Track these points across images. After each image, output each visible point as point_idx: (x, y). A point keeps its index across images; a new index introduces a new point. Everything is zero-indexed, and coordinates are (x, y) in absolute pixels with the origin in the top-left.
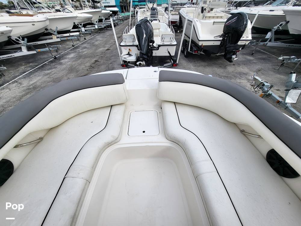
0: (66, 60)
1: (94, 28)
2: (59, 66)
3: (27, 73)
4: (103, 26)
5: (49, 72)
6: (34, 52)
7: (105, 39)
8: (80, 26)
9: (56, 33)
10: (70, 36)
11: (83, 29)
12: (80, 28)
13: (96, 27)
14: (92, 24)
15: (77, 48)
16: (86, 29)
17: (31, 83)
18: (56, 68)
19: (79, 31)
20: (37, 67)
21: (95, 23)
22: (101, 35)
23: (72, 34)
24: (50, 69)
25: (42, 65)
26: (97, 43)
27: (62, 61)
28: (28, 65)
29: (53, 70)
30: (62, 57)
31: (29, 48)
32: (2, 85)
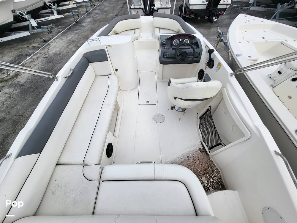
0: (86, 24)
2: (82, 28)
3: (61, 33)
5: (77, 32)
6: (63, 16)
7: (112, 5)
10: (84, 2)
15: (90, 13)
17: (69, 39)
18: (81, 29)
20: (66, 29)
24: (77, 30)
25: (69, 27)
26: (106, 9)
27: (83, 24)
28: (58, 27)
29: (79, 31)
30: (81, 21)
31: (59, 12)
32: (49, 40)
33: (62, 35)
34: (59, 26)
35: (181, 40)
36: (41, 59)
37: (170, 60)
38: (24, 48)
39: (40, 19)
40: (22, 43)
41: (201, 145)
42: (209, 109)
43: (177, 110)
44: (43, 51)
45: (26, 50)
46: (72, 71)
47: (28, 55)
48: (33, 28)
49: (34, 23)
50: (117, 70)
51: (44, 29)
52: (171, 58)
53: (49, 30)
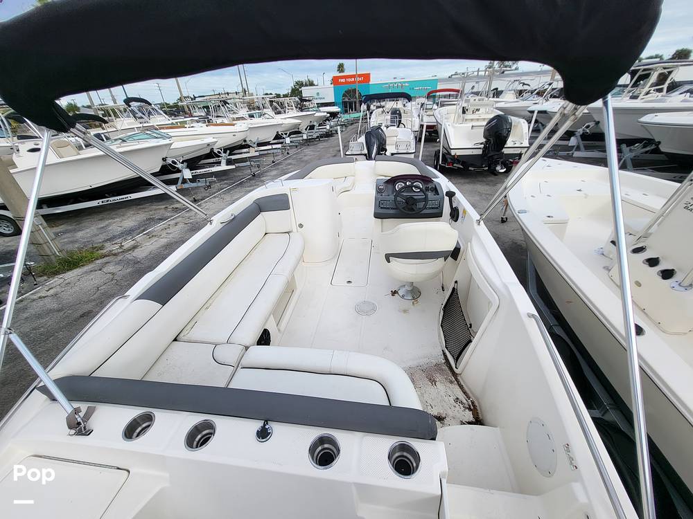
1: (301, 138)
3: (225, 189)
4: (315, 136)
6: (234, 167)
7: (318, 153)
8: (284, 136)
9: (255, 145)
10: (272, 149)
11: (288, 140)
12: (284, 138)
13: (305, 137)
14: (300, 133)
15: (278, 164)
16: (291, 140)
19: (282, 143)
20: (234, 185)
21: (304, 131)
22: (312, 148)
23: (274, 146)
24: (251, 186)
25: (238, 182)
26: (306, 158)
27: (263, 178)
28: (223, 182)
30: (262, 174)
31: (229, 162)
32: (202, 200)
33: (224, 193)
34: (224, 180)
35: (407, 184)
36: (181, 226)
37: (392, 212)
38: (159, 209)
39: (198, 171)
40: (159, 202)
41: (443, 357)
42: (456, 287)
43: (403, 296)
44: (187, 215)
45: (162, 212)
46: (233, 217)
47: (161, 219)
48: (184, 181)
49: (188, 174)
50: (301, 226)
51: (202, 183)
52: (392, 209)
53: (208, 184)
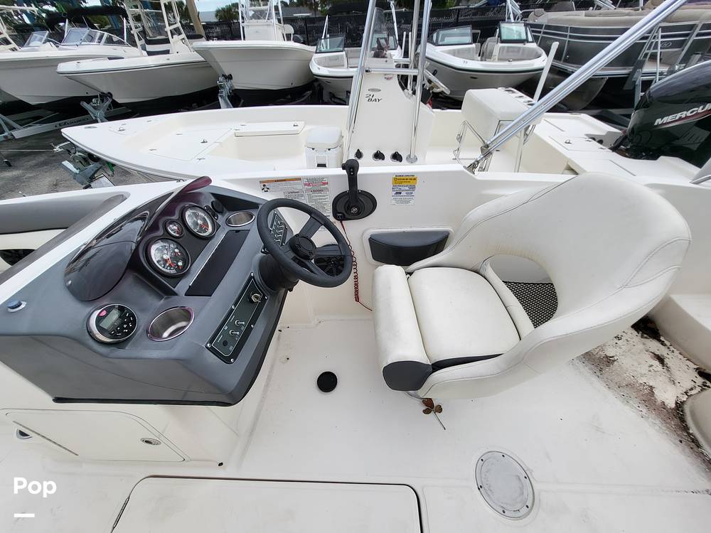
52: (253, 321)
